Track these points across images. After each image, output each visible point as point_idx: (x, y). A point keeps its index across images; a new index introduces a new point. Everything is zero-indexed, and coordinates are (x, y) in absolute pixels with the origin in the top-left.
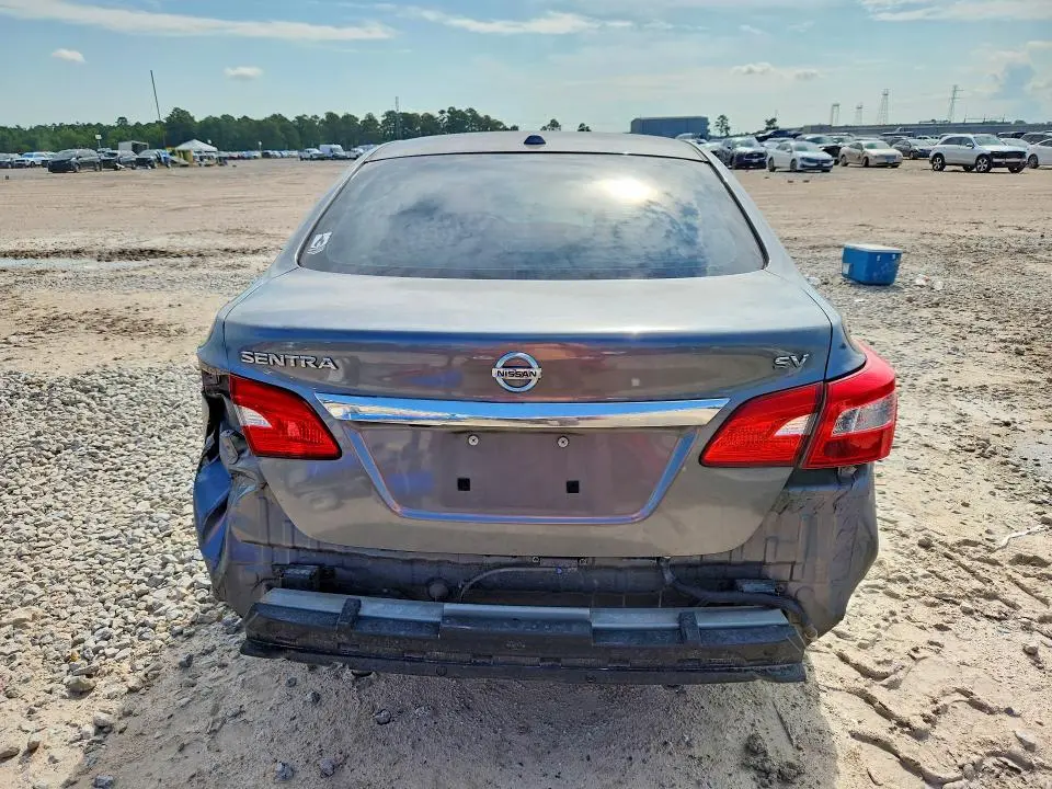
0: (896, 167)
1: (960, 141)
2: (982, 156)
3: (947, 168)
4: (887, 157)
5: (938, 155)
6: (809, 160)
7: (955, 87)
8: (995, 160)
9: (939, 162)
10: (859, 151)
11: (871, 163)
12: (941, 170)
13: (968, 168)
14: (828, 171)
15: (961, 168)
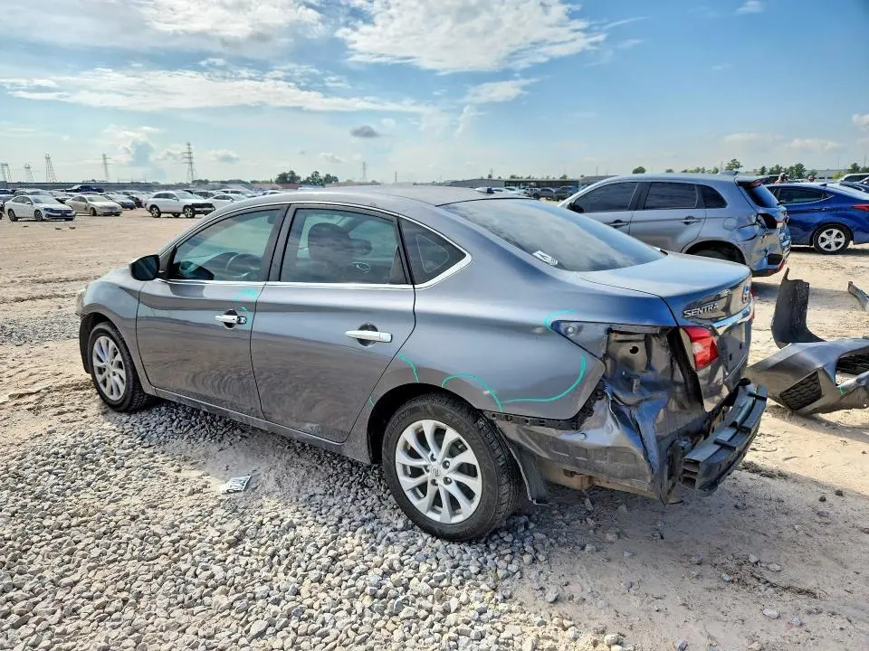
0: (118, 215)
1: (167, 196)
2: (186, 207)
3: (163, 215)
4: (110, 208)
5: (153, 206)
6: (52, 210)
7: (104, 155)
8: (196, 209)
9: (156, 212)
10: (84, 203)
11: (98, 213)
12: (159, 216)
13: (176, 215)
14: (71, 220)
15: (171, 215)
